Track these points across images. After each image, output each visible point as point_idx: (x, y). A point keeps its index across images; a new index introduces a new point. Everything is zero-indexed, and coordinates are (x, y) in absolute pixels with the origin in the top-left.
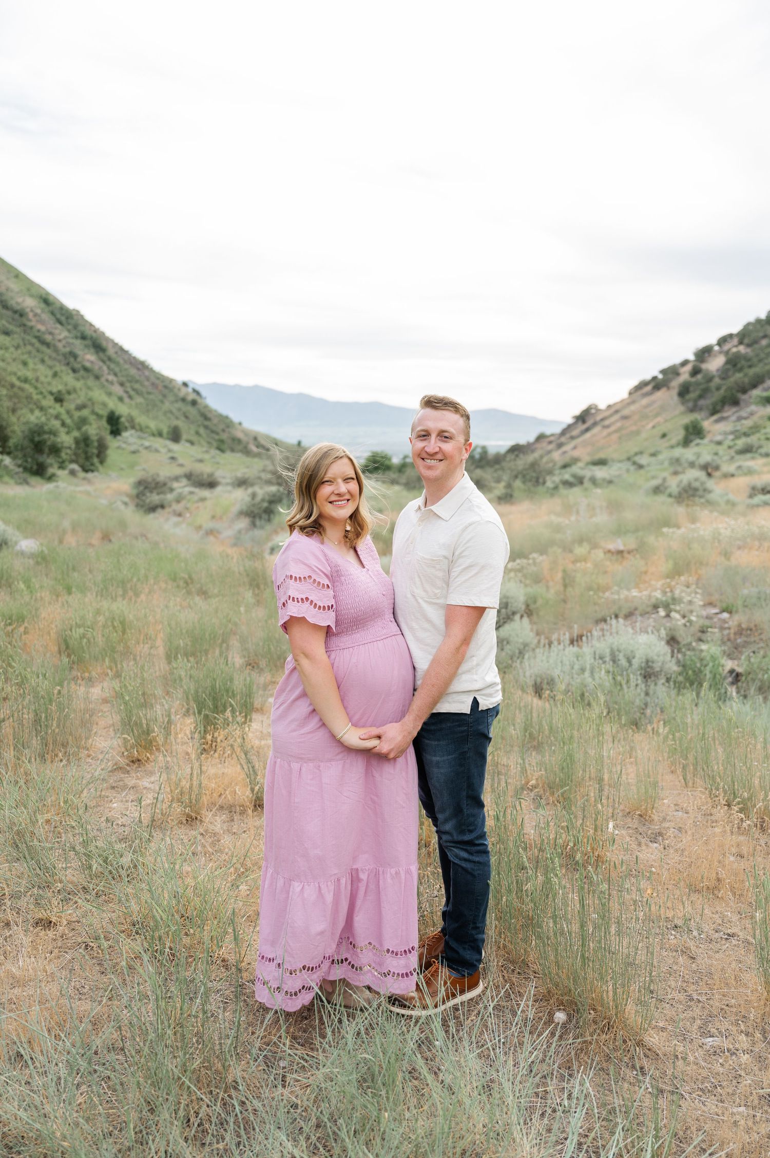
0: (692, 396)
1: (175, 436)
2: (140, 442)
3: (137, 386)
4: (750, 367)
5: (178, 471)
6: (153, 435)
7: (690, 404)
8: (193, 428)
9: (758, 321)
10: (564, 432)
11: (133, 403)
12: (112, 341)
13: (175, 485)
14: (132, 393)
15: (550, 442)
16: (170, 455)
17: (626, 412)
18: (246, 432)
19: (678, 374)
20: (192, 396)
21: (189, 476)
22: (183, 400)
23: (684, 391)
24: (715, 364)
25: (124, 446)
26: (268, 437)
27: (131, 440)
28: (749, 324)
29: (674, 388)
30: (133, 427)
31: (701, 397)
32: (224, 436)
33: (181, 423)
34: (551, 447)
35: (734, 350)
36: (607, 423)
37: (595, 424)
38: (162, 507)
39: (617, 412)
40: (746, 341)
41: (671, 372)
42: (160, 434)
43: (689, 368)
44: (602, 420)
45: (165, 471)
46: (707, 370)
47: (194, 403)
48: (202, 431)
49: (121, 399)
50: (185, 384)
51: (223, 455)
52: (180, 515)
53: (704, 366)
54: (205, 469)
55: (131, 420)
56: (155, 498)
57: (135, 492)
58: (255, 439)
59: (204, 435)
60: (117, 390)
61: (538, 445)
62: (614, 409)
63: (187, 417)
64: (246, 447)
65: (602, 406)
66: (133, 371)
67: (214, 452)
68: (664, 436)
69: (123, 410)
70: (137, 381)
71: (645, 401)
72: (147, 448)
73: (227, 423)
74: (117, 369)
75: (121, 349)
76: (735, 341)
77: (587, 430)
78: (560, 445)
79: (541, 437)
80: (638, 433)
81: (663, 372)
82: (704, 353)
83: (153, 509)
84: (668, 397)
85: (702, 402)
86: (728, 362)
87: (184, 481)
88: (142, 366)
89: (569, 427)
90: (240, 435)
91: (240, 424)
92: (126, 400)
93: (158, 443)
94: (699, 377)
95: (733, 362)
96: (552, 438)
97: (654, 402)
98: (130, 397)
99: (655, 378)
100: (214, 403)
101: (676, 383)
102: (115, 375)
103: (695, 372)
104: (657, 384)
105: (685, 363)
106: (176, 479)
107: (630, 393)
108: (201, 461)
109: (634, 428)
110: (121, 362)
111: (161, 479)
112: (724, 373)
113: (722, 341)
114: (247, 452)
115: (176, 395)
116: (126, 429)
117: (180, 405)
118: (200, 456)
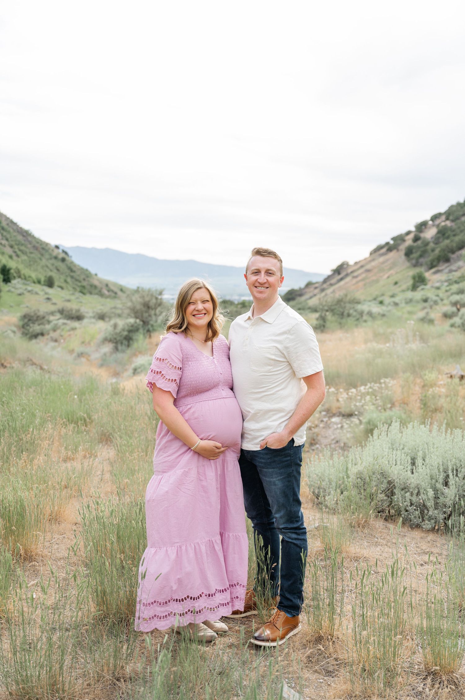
0: (415, 255)
1: (50, 283)
2: (24, 287)
3: (23, 248)
4: (454, 235)
5: (53, 308)
6: (34, 282)
7: (414, 261)
8: (63, 278)
9: (459, 204)
10: (325, 281)
11: (20, 260)
12: (5, 216)
13: (51, 318)
14: (19, 253)
15: (316, 288)
16: (47, 296)
17: (368, 267)
18: (100, 281)
19: (404, 241)
20: (62, 255)
21: (61, 312)
22: (56, 258)
23: (409, 253)
24: (430, 233)
25: (13, 290)
26: (115, 284)
27: (18, 286)
28: (452, 206)
29: (402, 250)
30: (20, 277)
31: (421, 256)
32: (85, 283)
33: (54, 274)
34: (316, 291)
35: (443, 224)
36: (355, 274)
37: (347, 275)
38: (42, 334)
39: (362, 267)
40: (451, 218)
41: (399, 239)
42: (39, 282)
43: (411, 236)
44: (352, 272)
45: (44, 308)
46: (425, 238)
47: (63, 260)
48: (69, 280)
49: (11, 257)
50: (57, 247)
51: (84, 297)
52: (56, 341)
53: (422, 235)
54: (73, 306)
55: (18, 272)
56: (36, 328)
57: (21, 323)
58: (107, 285)
59: (70, 283)
60: (9, 251)
61: (307, 290)
62: (360, 265)
63: (58, 270)
64: (100, 291)
65: (351, 263)
66: (20, 238)
67: (78, 294)
68: (396, 283)
69: (12, 264)
70: (22, 245)
71: (382, 259)
72: (29, 291)
73: (87, 274)
74: (8, 236)
75: (12, 222)
76: (443, 218)
77: (342, 279)
78: (323, 290)
79: (309, 285)
80: (377, 281)
81: (393, 239)
82: (422, 226)
83: (35, 336)
84: (398, 256)
85: (422, 260)
86: (439, 232)
87: (58, 316)
88: (26, 234)
89: (329, 278)
90: (96, 283)
91: (96, 275)
92: (15, 258)
93: (37, 288)
94: (419, 242)
95: (443, 233)
96: (317, 285)
97: (387, 260)
98: (18, 256)
99: (387, 244)
100: (77, 260)
101: (403, 247)
102: (7, 240)
103: (416, 239)
104: (389, 248)
105: (408, 233)
106: (52, 313)
107: (371, 254)
108: (69, 301)
109: (374, 278)
110: (12, 231)
111: (41, 313)
112: (437, 240)
113: (435, 218)
114: (101, 295)
115: (50, 255)
116: (14, 278)
117: (53, 261)
118: (68, 297)
